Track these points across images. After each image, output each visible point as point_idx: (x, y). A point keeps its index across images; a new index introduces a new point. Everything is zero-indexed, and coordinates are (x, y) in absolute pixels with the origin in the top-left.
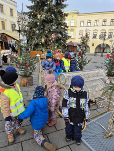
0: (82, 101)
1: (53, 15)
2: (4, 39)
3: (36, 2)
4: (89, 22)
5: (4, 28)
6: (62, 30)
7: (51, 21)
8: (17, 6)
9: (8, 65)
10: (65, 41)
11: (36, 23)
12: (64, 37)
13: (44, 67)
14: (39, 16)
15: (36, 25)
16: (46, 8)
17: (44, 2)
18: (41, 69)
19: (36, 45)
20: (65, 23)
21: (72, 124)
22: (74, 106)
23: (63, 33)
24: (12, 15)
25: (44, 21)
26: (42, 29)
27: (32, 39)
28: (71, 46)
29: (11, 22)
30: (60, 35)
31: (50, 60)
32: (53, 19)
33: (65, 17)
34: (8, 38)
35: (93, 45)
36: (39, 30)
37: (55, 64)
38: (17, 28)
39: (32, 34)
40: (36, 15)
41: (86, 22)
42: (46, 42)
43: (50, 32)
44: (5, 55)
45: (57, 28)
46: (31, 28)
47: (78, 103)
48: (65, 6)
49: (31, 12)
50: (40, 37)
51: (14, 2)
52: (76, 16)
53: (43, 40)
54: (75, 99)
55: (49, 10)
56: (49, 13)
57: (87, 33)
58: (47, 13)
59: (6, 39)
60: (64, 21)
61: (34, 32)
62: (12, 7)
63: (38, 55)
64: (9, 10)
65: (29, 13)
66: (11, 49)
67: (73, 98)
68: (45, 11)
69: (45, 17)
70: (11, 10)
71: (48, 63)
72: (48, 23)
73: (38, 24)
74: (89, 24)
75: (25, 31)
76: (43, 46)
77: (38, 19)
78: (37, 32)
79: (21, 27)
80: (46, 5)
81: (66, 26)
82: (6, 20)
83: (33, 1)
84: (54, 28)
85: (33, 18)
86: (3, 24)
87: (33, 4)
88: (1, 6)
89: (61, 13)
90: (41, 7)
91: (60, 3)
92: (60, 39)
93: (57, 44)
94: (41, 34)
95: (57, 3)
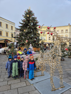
1: (32, 30)
5: (7, 36)
7: (31, 33)
8: (15, 25)
10: (38, 42)
11: (23, 34)
12: (38, 40)
14: (25, 31)
23: (37, 38)
24: (12, 29)
25: (27, 33)
26: (26, 36)
27: (21, 41)
30: (35, 39)
36: (24, 37)
38: (14, 36)
40: (23, 30)
42: (28, 43)
43: (30, 38)
44: (5, 50)
45: (34, 36)
46: (20, 36)
48: (38, 25)
49: (21, 29)
51: (14, 23)
55: (30, 28)
58: (29, 29)
59: (7, 42)
60: (37, 33)
61: (22, 38)
62: (12, 25)
68: (27, 28)
70: (12, 27)
75: (17, 37)
78: (24, 38)
79: (16, 35)
80: (28, 26)
82: (9, 32)
83: (22, 24)
84: (32, 36)
85: (22, 31)
86: (7, 33)
87: (22, 25)
88: (7, 25)
89: (36, 29)
90: (26, 26)
91: (35, 24)
92: (35, 41)
93: (34, 44)
94: (25, 39)
95: (34, 24)
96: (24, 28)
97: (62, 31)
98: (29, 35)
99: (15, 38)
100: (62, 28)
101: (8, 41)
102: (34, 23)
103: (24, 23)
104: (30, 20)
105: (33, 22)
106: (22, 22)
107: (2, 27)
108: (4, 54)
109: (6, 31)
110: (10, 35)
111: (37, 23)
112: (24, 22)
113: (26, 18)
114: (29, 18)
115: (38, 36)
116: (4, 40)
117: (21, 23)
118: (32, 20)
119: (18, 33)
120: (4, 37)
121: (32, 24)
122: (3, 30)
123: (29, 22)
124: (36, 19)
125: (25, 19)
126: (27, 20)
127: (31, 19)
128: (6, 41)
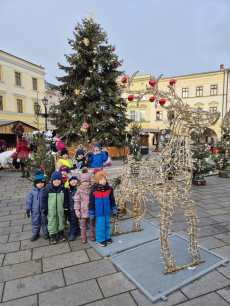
1: (99, 90)
2: (18, 130)
3: (72, 71)
5: (20, 110)
6: (115, 111)
7: (97, 98)
8: (44, 74)
10: (122, 128)
11: (72, 102)
12: (121, 122)
14: (77, 92)
16: (88, 78)
19: (73, 138)
20: (121, 99)
23: (119, 115)
24: (35, 88)
25: (85, 99)
26: (81, 111)
27: (66, 127)
29: (33, 99)
30: (112, 120)
32: (99, 95)
36: (77, 113)
39: (64, 120)
40: (72, 91)
42: (89, 131)
43: (94, 115)
45: (108, 108)
46: (64, 111)
48: (120, 73)
49: (65, 86)
51: (40, 67)
55: (93, 82)
56: (93, 86)
58: (90, 86)
59: (23, 131)
60: (118, 97)
61: (69, 117)
62: (36, 75)
64: (31, 81)
65: (61, 86)
68: (86, 83)
69: (86, 93)
70: (35, 80)
72: (91, 101)
73: (75, 103)
75: (54, 115)
77: (76, 96)
78: (74, 116)
79: (48, 107)
80: (89, 75)
81: (123, 104)
82: (25, 97)
83: (67, 69)
84: (103, 108)
85: (68, 93)
86: (20, 103)
87: (67, 74)
88: (18, 75)
89: (113, 84)
90: (79, 78)
91: (110, 70)
92: (113, 126)
93: (107, 134)
94: (80, 120)
95: (106, 70)
96: (73, 84)
97: (200, 89)
98: (91, 106)
99: (46, 116)
100: (200, 81)
101: (26, 128)
102: (105, 66)
103: (74, 67)
104: (93, 56)
105: (103, 63)
106: (68, 65)
107: (3, 83)
108: (13, 171)
109: (15, 95)
110: (29, 108)
111: (116, 64)
112: (75, 62)
113: (80, 51)
114: (89, 50)
115: (120, 108)
116: (12, 126)
117: (63, 68)
118: (99, 57)
119: (56, 99)
120: (9, 113)
121: (100, 69)
122: (5, 93)
123: (90, 64)
124: (114, 53)
125: (76, 52)
126: (84, 56)
127: (96, 52)
128: (19, 127)
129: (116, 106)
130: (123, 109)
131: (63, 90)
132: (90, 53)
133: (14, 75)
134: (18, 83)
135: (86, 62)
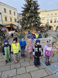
0: (40, 49)
1: (33, 14)
2: (12, 26)
3: (25, 9)
4: (52, 14)
5: (11, 21)
6: (37, 20)
8: (17, 11)
9: (14, 37)
10: (39, 25)
11: (25, 18)
12: (39, 23)
13: (28, 37)
14: (27, 15)
15: (25, 19)
16: (30, 11)
17: (29, 8)
18: (27, 38)
19: (26, 28)
20: (39, 17)
21: (37, 57)
22: (37, 51)
23: (38, 21)
24: (15, 15)
25: (29, 17)
26: (28, 20)
27: (24, 25)
28: (42, 27)
29: (14, 18)
30: (37, 23)
31: (30, 34)
32: (33, 16)
33: (39, 14)
34: (13, 26)
35: (55, 26)
37: (32, 36)
38: (17, 21)
39: (24, 23)
40: (25, 15)
41: (50, 15)
42: (30, 26)
43: (32, 21)
44: (13, 33)
45: (35, 19)
46: (23, 21)
47: (38, 50)
48: (39, 9)
49: (23, 13)
50: (27, 24)
51: (16, 9)
52: (45, 12)
53: (29, 26)
54: (37, 48)
55: (31, 12)
56: (31, 13)
57: (51, 20)
60: (38, 16)
61: (25, 22)
62: (15, 11)
63: (26, 33)
64: (14, 13)
66: (15, 31)
67: (36, 48)
69: (29, 15)
71: (29, 36)
72: (31, 17)
73: (26, 18)
74: (52, 16)
76: (29, 28)
77: (26, 16)
78: (26, 22)
79: (19, 20)
81: (40, 18)
82: (12, 17)
83: (24, 8)
84: (34, 19)
85: (24, 16)
86: (11, 19)
87: (24, 10)
88: (10, 11)
89: (37, 12)
90: (27, 11)
93: (35, 27)
96: (26, 13)
98: (31, 19)
99: (18, 22)
102: (35, 7)
103: (26, 7)
107: (7, 13)
108: (11, 37)
109: (10, 17)
111: (38, 6)
112: (26, 6)
113: (28, 3)
115: (39, 19)
116: (10, 25)
117: (23, 8)
118: (33, 4)
119: (21, 17)
120: (9, 22)
121: (33, 8)
122: (7, 16)
124: (37, 3)
127: (32, 3)
129: (37, 19)
130: (39, 20)
131: (23, 15)
132: (30, 3)
133: (9, 11)
134: (10, 13)
135: (29, 6)
